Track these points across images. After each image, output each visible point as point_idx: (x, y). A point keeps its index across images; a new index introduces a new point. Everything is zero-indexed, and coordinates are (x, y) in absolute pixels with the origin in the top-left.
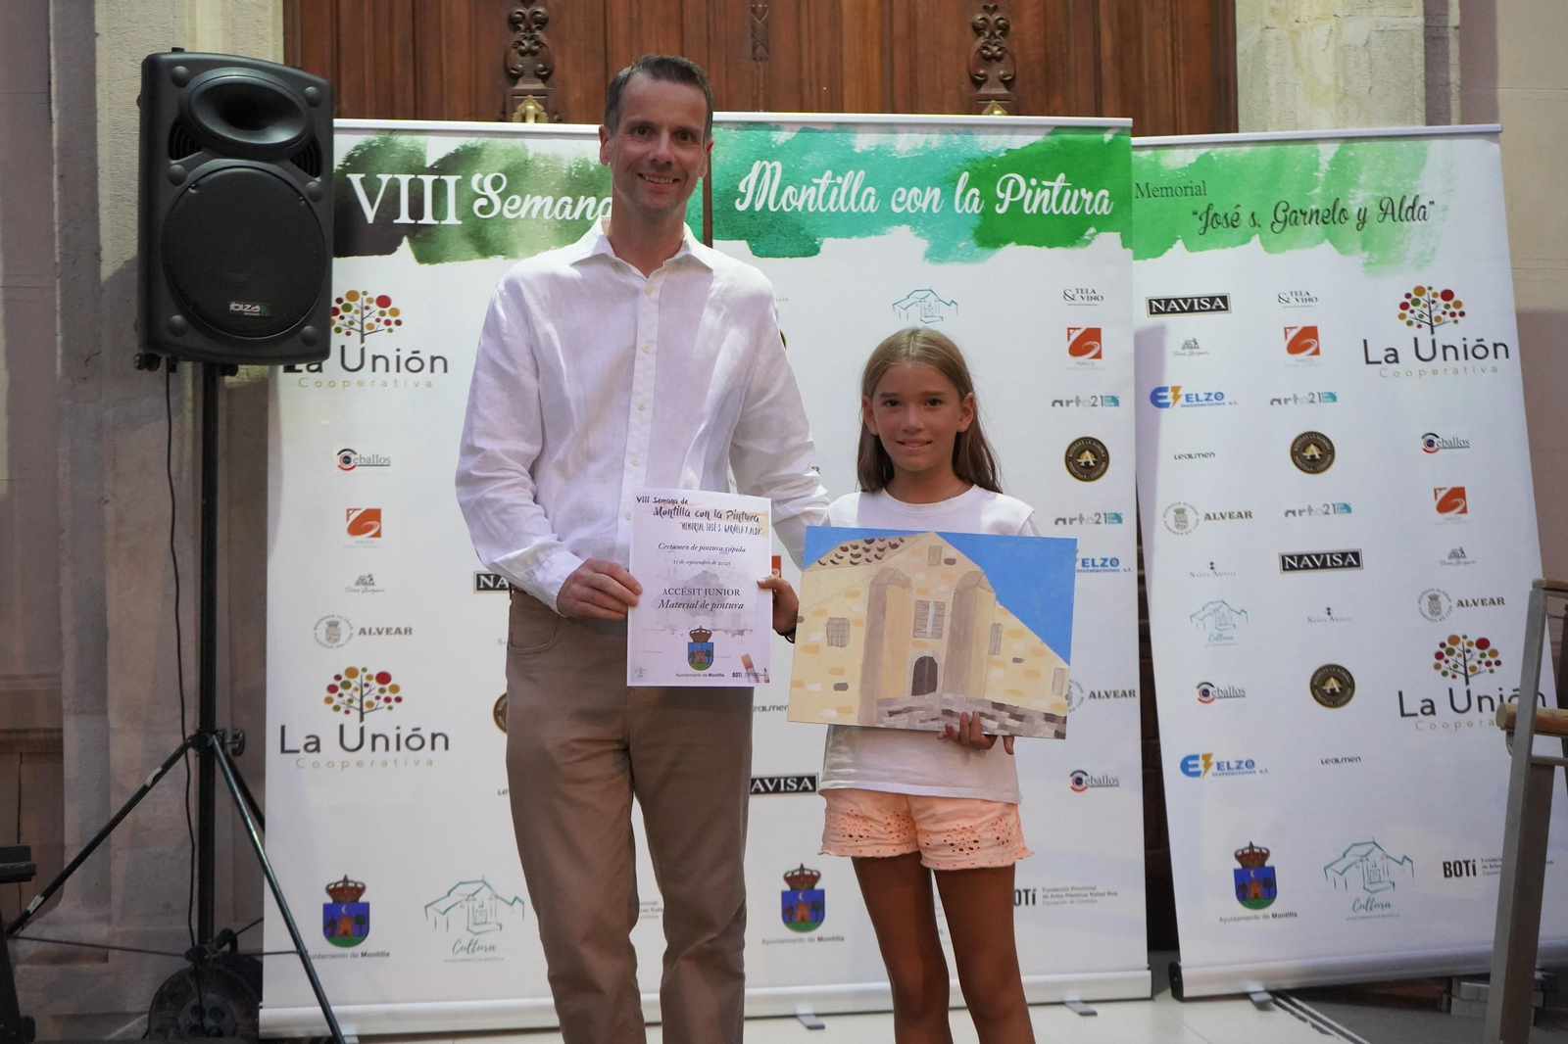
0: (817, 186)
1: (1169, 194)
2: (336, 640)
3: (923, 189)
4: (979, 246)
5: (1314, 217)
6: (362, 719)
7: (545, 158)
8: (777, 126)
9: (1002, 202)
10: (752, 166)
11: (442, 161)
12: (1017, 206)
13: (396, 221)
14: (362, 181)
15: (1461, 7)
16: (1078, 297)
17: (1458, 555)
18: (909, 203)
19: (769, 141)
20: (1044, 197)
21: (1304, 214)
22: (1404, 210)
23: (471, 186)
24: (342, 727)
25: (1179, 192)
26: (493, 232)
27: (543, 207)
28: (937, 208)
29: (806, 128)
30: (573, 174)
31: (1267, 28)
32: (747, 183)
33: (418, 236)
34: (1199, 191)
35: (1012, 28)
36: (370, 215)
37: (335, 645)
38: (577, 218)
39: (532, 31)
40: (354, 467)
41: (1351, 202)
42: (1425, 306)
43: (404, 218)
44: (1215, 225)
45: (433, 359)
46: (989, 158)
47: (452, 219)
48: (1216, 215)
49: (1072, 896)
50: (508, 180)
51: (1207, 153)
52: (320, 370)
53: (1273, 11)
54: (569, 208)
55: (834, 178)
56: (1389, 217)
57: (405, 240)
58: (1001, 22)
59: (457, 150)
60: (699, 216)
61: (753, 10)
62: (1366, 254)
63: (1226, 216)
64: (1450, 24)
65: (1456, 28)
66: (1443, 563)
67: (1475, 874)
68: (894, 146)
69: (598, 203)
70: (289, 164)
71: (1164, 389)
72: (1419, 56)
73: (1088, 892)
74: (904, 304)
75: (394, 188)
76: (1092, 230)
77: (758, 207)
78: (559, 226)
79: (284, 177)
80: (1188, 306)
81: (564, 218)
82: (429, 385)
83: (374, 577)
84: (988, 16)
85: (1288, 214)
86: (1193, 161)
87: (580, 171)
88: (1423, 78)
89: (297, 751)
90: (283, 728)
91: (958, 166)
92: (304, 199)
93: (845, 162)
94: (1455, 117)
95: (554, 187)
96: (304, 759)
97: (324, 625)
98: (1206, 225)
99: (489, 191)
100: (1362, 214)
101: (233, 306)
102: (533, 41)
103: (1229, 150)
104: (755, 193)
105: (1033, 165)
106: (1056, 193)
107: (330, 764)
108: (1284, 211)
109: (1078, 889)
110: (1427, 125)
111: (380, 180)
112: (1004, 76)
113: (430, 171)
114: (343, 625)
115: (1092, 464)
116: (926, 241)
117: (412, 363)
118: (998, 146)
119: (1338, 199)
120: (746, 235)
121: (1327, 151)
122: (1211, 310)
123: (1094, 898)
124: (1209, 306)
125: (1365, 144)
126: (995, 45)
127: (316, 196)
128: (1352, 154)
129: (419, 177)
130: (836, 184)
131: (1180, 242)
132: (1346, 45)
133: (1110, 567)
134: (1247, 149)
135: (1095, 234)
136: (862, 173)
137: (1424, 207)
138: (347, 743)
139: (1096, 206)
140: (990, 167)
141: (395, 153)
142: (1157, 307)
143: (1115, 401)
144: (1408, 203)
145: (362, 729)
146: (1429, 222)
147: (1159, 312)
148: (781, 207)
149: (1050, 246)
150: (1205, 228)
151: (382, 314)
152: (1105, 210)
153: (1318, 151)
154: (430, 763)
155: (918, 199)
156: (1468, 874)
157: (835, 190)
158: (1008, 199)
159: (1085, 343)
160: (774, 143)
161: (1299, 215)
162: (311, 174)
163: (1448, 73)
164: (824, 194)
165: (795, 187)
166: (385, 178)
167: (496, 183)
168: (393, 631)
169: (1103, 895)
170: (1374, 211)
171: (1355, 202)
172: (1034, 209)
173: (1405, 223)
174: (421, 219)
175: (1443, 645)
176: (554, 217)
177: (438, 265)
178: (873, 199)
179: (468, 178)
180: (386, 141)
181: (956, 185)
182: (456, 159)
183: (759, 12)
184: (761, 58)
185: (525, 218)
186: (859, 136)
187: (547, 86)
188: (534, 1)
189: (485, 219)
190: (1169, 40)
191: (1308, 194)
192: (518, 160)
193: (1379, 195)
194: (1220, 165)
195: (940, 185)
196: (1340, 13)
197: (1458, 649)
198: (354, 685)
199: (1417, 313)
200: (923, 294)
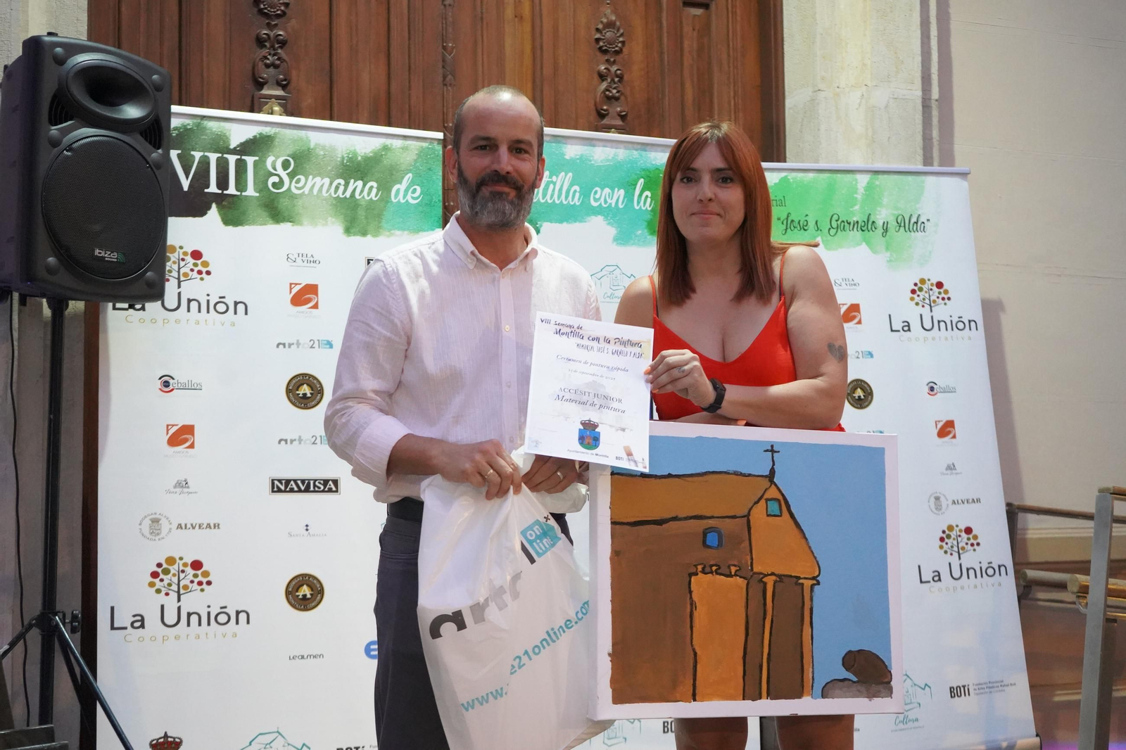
2: (158, 534)
3: (612, 189)
5: (856, 226)
6: (179, 600)
7: (324, 148)
11: (242, 144)
13: (206, 190)
14: (179, 155)
15: (938, 88)
17: (951, 468)
18: (602, 200)
21: (849, 223)
22: (910, 224)
23: (266, 166)
24: (162, 607)
26: (284, 203)
27: (322, 186)
28: (622, 204)
30: (345, 162)
31: (819, 90)
33: (224, 203)
34: (782, 203)
35: (625, 78)
36: (186, 184)
37: (157, 538)
38: (348, 196)
39: (274, 50)
40: (172, 390)
41: (878, 217)
42: (926, 292)
43: (213, 188)
44: (792, 228)
45: (236, 304)
46: (657, 170)
47: (251, 191)
48: (792, 221)
50: (295, 163)
51: (786, 176)
52: (143, 309)
53: (823, 78)
54: (342, 188)
55: (551, 177)
56: (902, 229)
57: (214, 205)
58: (619, 72)
59: (255, 137)
60: (439, 200)
61: (444, 48)
62: (888, 254)
63: (799, 223)
64: (933, 97)
65: (937, 100)
66: (943, 474)
67: (969, 695)
68: (593, 156)
69: (364, 185)
70: (139, 137)
72: (919, 117)
74: (599, 275)
75: (205, 163)
78: (334, 202)
79: (136, 148)
81: (338, 196)
82: (233, 324)
83: (188, 481)
84: (609, 67)
85: (839, 222)
86: (777, 181)
87: (350, 160)
88: (921, 133)
89: (125, 628)
90: (112, 609)
91: (636, 174)
92: (150, 166)
94: (936, 163)
95: (331, 171)
96: (131, 635)
97: (147, 522)
98: (787, 229)
99: (280, 171)
100: (885, 225)
101: (97, 252)
102: (276, 57)
103: (800, 175)
107: (153, 639)
108: (837, 221)
110: (924, 166)
111: (193, 156)
112: (621, 112)
113: (234, 152)
114: (163, 522)
116: (614, 229)
117: (220, 306)
119: (870, 214)
121: (863, 180)
125: (886, 176)
126: (614, 88)
127: (157, 165)
128: (877, 183)
129: (225, 156)
130: (552, 182)
132: (874, 107)
134: (811, 175)
136: (570, 174)
137: (923, 223)
138: (166, 620)
141: (206, 135)
144: (914, 220)
145: (179, 608)
146: (927, 233)
150: (786, 230)
151: (196, 265)
153: (856, 180)
154: (235, 635)
155: (609, 196)
156: (965, 695)
157: (551, 186)
161: (846, 224)
162: (154, 147)
163: (931, 131)
166: (197, 155)
167: (286, 165)
168: (205, 526)
170: (893, 224)
171: (881, 216)
173: (913, 233)
174: (227, 189)
175: (944, 532)
176: (330, 195)
177: (240, 228)
178: (577, 194)
179: (264, 159)
180: (198, 125)
181: (635, 189)
182: (254, 143)
183: (449, 49)
184: (450, 85)
185: (309, 194)
186: (569, 146)
187: (286, 93)
188: (276, 25)
189: (278, 193)
190: (732, 94)
191: (851, 209)
192: (303, 148)
193: (896, 213)
194: (794, 186)
195: (624, 188)
196: (869, 84)
197: (953, 534)
198: (173, 571)
199: (922, 297)
200: (612, 269)
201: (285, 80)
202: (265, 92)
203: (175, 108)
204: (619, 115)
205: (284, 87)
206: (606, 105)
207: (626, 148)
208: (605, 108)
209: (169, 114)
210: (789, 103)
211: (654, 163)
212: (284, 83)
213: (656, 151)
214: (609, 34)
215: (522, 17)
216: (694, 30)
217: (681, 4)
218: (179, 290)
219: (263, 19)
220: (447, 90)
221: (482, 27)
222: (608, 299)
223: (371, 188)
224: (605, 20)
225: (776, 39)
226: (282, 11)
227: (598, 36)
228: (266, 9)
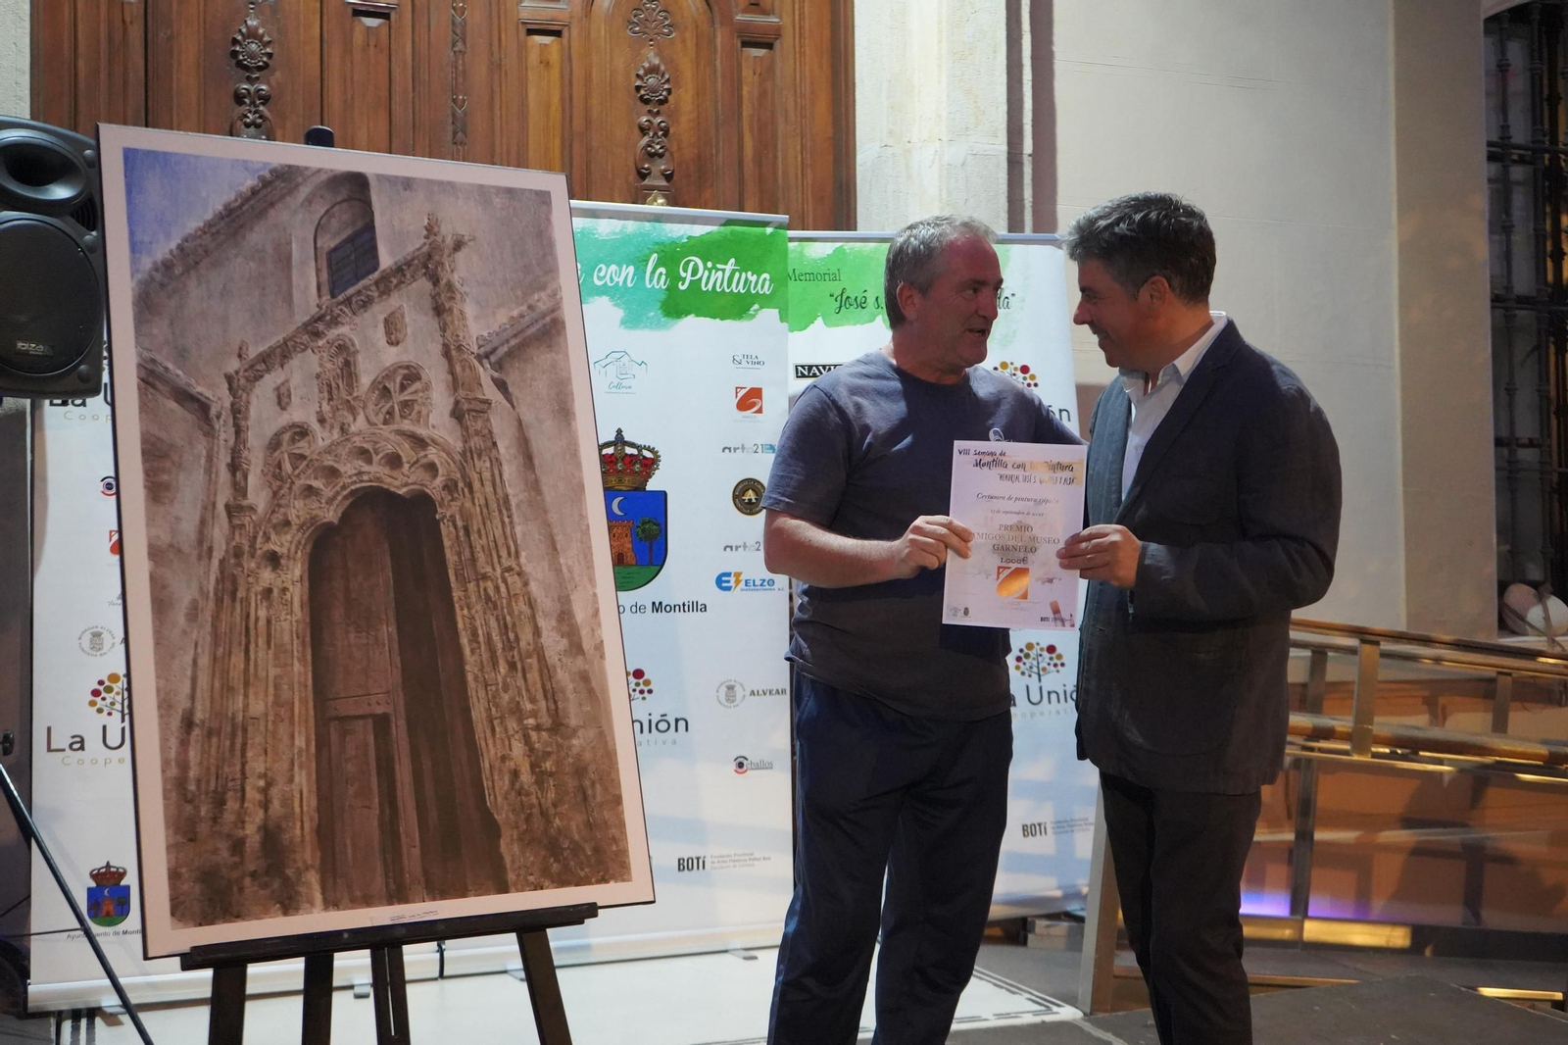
1: (812, 278)
2: (100, 649)
3: (620, 266)
4: (665, 316)
6: (123, 720)
9: (684, 280)
12: (696, 284)
15: (1033, 138)
16: (744, 362)
18: (608, 278)
20: (718, 277)
24: (104, 727)
25: (819, 277)
28: (631, 283)
31: (887, 146)
34: (835, 277)
35: (671, 131)
37: (99, 653)
39: (255, 106)
40: (116, 493)
44: (848, 306)
46: (673, 243)
48: (848, 297)
49: (734, 861)
51: (842, 246)
52: (84, 404)
53: (891, 132)
58: (663, 124)
63: (856, 299)
64: (1025, 152)
65: (1030, 155)
67: (1045, 833)
68: (597, 230)
70: (69, 219)
72: (1002, 177)
73: (747, 858)
74: (603, 363)
76: (756, 306)
79: (66, 231)
80: (826, 371)
84: (652, 119)
86: (830, 252)
88: (1006, 194)
89: (63, 750)
90: (49, 729)
91: (648, 248)
92: (82, 250)
94: (1028, 229)
96: (69, 757)
97: (88, 636)
101: (20, 345)
102: (257, 115)
103: (858, 245)
105: (710, 250)
106: (727, 274)
107: (94, 762)
109: (739, 855)
110: (1010, 232)
112: (666, 170)
114: (106, 635)
115: (754, 501)
116: (622, 311)
118: (681, 233)
123: (751, 862)
126: (658, 144)
127: (88, 247)
131: (820, 319)
132: (949, 164)
133: (767, 587)
134: (872, 244)
135: (758, 310)
137: (1007, 298)
138: (108, 742)
139: (759, 286)
140: (675, 251)
142: (802, 373)
143: (772, 449)
145: (123, 729)
146: (1011, 310)
147: (803, 376)
149: (722, 319)
150: (840, 307)
152: (767, 290)
155: (616, 274)
156: (1042, 835)
158: (689, 278)
159: (750, 400)
162: (88, 229)
163: (1024, 190)
169: (759, 859)
172: (710, 286)
175: (1021, 651)
181: (647, 265)
183: (459, 103)
184: (461, 143)
188: (257, 78)
190: (799, 148)
194: (851, 257)
195: (634, 265)
196: (944, 138)
197: (1033, 653)
198: (116, 690)
200: (618, 355)
204: (663, 174)
206: (648, 163)
207: (636, 220)
208: (646, 166)
210: (860, 158)
211: (670, 236)
213: (676, 223)
214: (652, 81)
215: (548, 63)
216: (754, 74)
217: (739, 44)
219: (242, 71)
220: (458, 150)
221: (500, 76)
222: (614, 390)
224: (647, 65)
225: (847, 86)
226: (264, 62)
227: (638, 83)
228: (245, 60)
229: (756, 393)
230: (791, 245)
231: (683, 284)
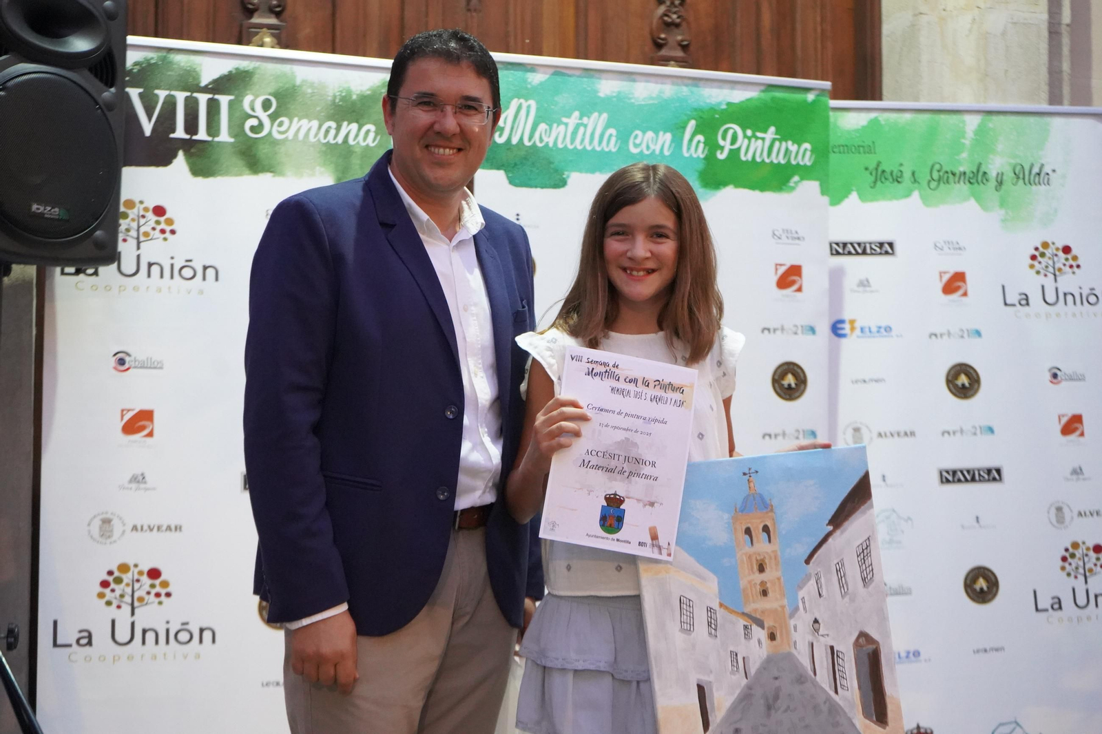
0: (566, 125)
1: (846, 151)
2: (109, 537)
3: (657, 133)
5: (962, 178)
6: (133, 614)
7: (312, 85)
8: (532, 68)
9: (722, 148)
10: (510, 102)
11: (215, 82)
12: (734, 153)
13: (172, 136)
14: (140, 94)
16: (784, 237)
17: (1077, 472)
18: (644, 146)
19: (525, 81)
20: (758, 146)
21: (954, 174)
22: (1032, 176)
23: (242, 106)
24: (113, 622)
25: (853, 150)
26: (263, 151)
27: (309, 129)
28: (668, 151)
29: (558, 71)
31: (921, 14)
32: (506, 118)
33: (193, 150)
34: (870, 150)
36: (148, 128)
37: (108, 541)
38: (340, 142)
40: (128, 369)
41: (990, 166)
42: (1049, 258)
43: (180, 133)
44: (883, 180)
45: (205, 268)
46: (712, 109)
47: (224, 136)
48: (883, 171)
50: (278, 103)
51: (876, 118)
52: (96, 273)
54: (333, 132)
55: (581, 118)
56: (1021, 181)
57: (181, 154)
59: (230, 72)
62: (1003, 212)
63: (892, 173)
64: (1064, 22)
65: (1068, 25)
66: (1068, 479)
68: (633, 93)
69: (360, 129)
70: (86, 73)
71: (842, 322)
72: (1044, 46)
75: (170, 104)
76: (796, 178)
77: (515, 141)
78: (324, 149)
79: (83, 85)
80: (862, 250)
81: (328, 142)
82: (201, 292)
83: (147, 475)
85: (941, 174)
86: (865, 123)
87: (343, 99)
88: (1047, 65)
89: (70, 646)
90: (55, 623)
91: (686, 115)
92: (100, 108)
93: (590, 105)
94: (1066, 101)
95: (320, 112)
96: (76, 653)
97: (97, 523)
100: (1000, 176)
101: (34, 207)
103: (894, 116)
104: (512, 128)
105: (750, 117)
106: (767, 143)
107: (102, 658)
108: (939, 171)
110: (1051, 105)
111: (157, 96)
112: (682, 41)
113: (205, 90)
114: (116, 522)
115: (793, 385)
117: (185, 271)
118: (720, 99)
119: (980, 163)
120: (503, 165)
121: (972, 122)
122: (881, 254)
124: (878, 250)
125: (1002, 118)
126: (675, 13)
127: (110, 106)
128: (991, 126)
129: (195, 95)
130: (582, 124)
131: (854, 193)
132: (987, 33)
134: (908, 116)
135: (799, 181)
136: (605, 116)
137: (1048, 174)
138: (118, 637)
139: (800, 156)
140: (714, 117)
141: (172, 71)
142: (836, 250)
143: (812, 330)
144: (1036, 170)
145: (133, 624)
146: (1052, 187)
147: (838, 253)
148: (534, 142)
149: (761, 191)
150: (876, 181)
151: (158, 223)
152: (807, 161)
153: (964, 122)
154: (198, 656)
155: (652, 141)
157: (582, 129)
158: (728, 147)
159: (789, 278)
160: (530, 83)
161: (950, 175)
162: (106, 85)
163: (1060, 61)
164: (573, 133)
165: (547, 124)
166: (162, 94)
167: (266, 105)
168: (164, 528)
170: (1009, 175)
171: (996, 165)
172: (749, 156)
173: (1034, 187)
174: (196, 135)
175: (1067, 550)
176: (319, 140)
177: (211, 179)
178: (613, 139)
179: (241, 98)
180: (164, 59)
181: (684, 133)
182: (229, 80)
184: (475, 10)
185: (293, 140)
186: (603, 82)
187: (281, 21)
189: (256, 138)
190: (818, 19)
191: (956, 157)
192: (287, 86)
193: (1013, 161)
194: (887, 129)
195: (671, 131)
196: (982, 6)
197: (1078, 553)
198: (126, 581)
199: (1044, 264)
201: (279, 6)
202: (256, 20)
203: (131, 39)
204: (680, 45)
205: (278, 15)
206: (665, 33)
207: (673, 84)
208: (663, 36)
209: (124, 47)
210: (887, 29)
211: (708, 101)
212: (278, 9)
213: (712, 87)
218: (139, 252)
220: (472, 17)
223: (368, 132)
229: (795, 271)
230: (831, 114)
231: (721, 153)
